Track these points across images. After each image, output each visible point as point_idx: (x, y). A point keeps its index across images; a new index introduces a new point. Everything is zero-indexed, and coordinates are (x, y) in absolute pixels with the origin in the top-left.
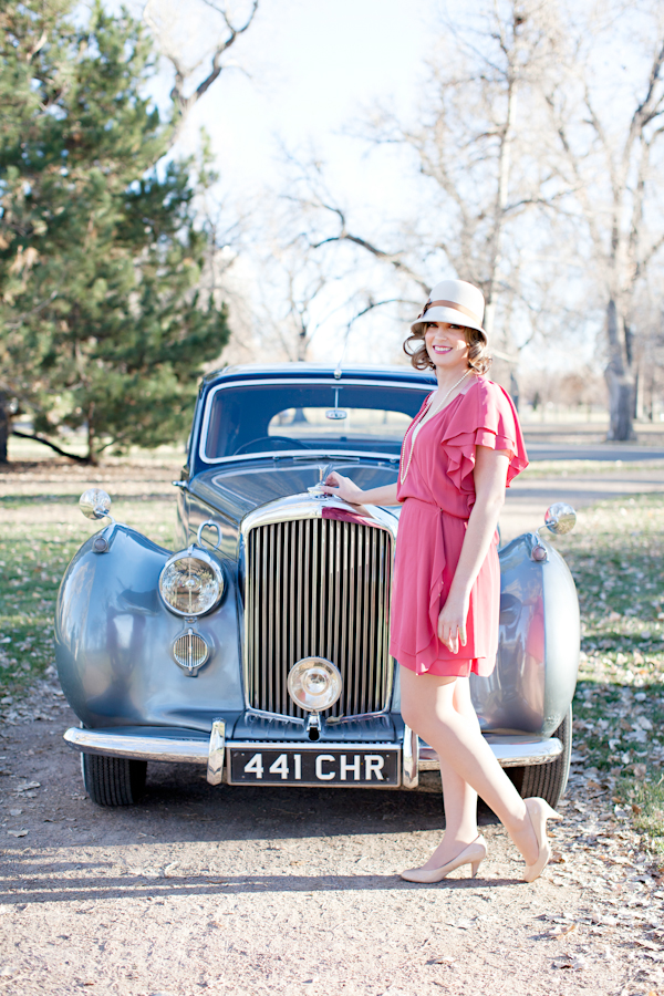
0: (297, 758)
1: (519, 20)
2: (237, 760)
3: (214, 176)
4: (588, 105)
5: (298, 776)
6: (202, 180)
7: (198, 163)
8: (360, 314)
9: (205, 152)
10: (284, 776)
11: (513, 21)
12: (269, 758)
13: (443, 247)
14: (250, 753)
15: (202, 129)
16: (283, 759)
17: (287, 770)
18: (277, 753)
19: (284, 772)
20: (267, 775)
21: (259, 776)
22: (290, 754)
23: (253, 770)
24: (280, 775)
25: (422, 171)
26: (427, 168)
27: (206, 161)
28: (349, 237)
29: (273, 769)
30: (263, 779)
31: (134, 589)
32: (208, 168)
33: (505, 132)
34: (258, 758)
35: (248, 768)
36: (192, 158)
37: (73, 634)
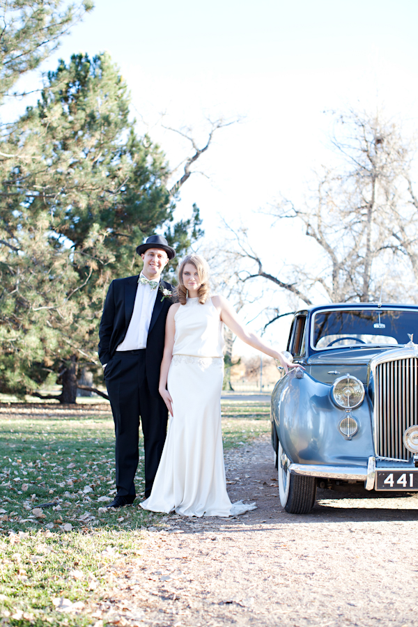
0: (411, 475)
1: (379, 141)
2: (381, 477)
3: (202, 233)
4: (411, 193)
5: (411, 485)
6: (194, 234)
7: (192, 225)
8: (271, 322)
9: (197, 218)
10: (404, 486)
11: (374, 142)
12: (397, 475)
13: (321, 281)
14: (387, 474)
15: (194, 205)
16: (404, 476)
17: (406, 482)
18: (401, 473)
19: (404, 483)
20: (396, 485)
21: (392, 485)
22: (408, 474)
23: (389, 482)
24: (402, 485)
25: (308, 234)
26: (310, 232)
27: (196, 224)
28: (264, 275)
29: (399, 482)
30: (394, 487)
31: (318, 395)
32: (197, 228)
33: (371, 206)
34: (391, 476)
35: (386, 482)
36: (188, 222)
37: (289, 423)
